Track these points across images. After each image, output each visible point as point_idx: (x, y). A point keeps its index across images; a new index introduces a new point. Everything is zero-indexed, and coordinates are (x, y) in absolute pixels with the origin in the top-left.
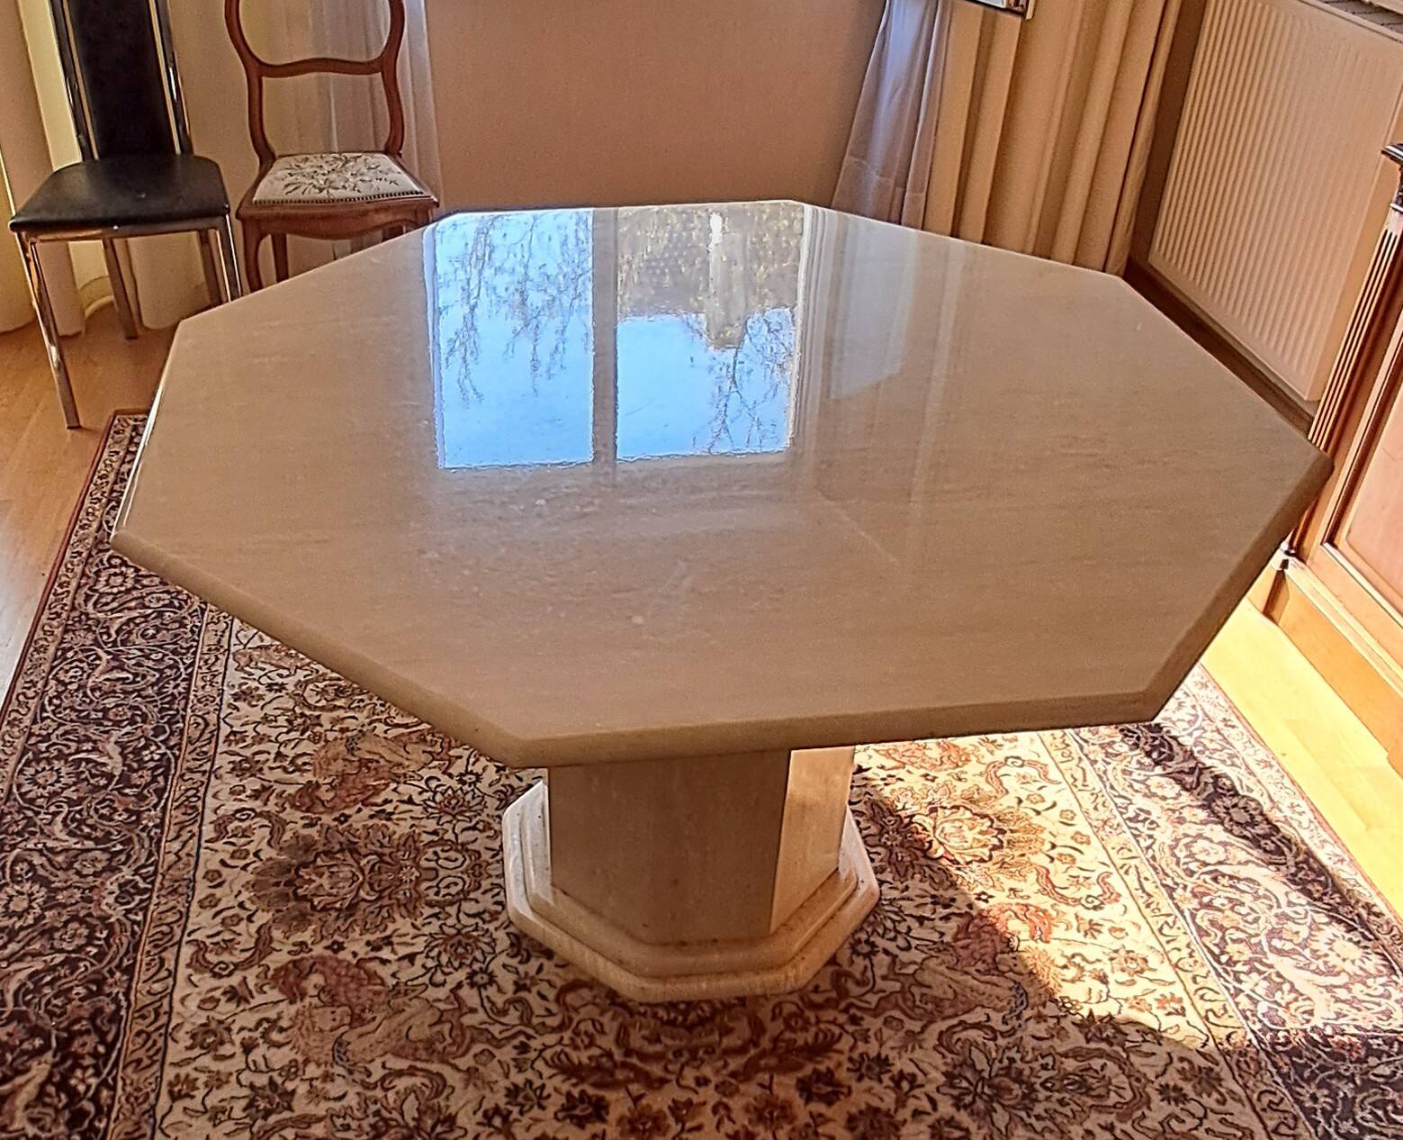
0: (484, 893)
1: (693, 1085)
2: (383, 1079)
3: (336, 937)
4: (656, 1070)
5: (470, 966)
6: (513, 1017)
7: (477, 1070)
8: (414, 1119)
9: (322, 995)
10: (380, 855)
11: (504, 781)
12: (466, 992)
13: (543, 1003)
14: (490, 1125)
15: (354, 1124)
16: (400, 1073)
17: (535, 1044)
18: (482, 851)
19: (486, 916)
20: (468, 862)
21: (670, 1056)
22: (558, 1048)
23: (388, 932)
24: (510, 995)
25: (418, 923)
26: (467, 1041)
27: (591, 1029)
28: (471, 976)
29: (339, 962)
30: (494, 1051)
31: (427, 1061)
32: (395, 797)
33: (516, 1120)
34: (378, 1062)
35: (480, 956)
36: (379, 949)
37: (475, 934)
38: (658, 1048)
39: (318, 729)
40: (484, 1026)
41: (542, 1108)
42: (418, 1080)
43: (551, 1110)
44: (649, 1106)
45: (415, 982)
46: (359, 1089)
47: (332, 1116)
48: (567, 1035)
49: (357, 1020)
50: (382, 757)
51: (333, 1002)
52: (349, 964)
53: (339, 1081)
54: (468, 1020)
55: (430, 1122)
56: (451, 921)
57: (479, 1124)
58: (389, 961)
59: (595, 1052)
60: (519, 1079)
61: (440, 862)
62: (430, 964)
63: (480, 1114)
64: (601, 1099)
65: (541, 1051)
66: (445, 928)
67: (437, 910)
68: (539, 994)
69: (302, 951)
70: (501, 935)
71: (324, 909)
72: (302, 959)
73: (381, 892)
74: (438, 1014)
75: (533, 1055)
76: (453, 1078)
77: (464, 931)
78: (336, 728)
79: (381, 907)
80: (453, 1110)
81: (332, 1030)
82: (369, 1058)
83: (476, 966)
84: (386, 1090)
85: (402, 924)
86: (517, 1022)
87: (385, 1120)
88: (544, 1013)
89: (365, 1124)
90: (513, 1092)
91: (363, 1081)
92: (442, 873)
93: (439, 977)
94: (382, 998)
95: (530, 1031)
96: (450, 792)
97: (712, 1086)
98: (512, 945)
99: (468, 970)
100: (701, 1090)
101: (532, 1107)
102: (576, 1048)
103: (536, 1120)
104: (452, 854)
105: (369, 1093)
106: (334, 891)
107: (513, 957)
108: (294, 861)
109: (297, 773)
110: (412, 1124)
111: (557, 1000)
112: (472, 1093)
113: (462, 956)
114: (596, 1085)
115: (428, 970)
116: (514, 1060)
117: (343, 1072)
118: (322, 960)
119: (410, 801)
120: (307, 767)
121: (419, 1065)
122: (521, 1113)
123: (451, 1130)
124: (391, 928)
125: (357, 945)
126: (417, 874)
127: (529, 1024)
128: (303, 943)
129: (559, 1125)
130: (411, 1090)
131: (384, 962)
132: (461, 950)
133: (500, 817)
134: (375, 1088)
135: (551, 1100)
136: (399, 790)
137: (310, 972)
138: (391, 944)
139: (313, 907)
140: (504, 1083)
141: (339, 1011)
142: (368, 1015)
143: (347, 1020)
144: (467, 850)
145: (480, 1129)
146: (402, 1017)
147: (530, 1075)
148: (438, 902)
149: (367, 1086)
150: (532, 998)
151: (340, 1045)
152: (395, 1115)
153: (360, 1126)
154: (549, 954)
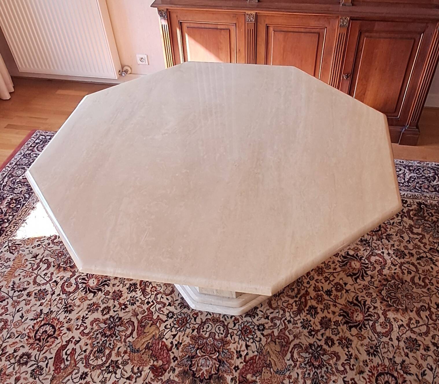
0: (226, 320)
1: (309, 285)
2: (293, 360)
3: (232, 368)
4: (303, 292)
5: (255, 330)
6: (278, 322)
7: (294, 335)
8: (309, 354)
9: (256, 375)
10: (198, 349)
11: (176, 305)
12: (265, 333)
13: (274, 313)
14: (314, 335)
15: (308, 371)
16: (292, 356)
17: (288, 318)
18: (207, 317)
19: (236, 322)
20: (210, 323)
21: (299, 288)
22: (291, 313)
23: (235, 352)
24: (269, 321)
25: (233, 342)
26: (284, 336)
27: (287, 304)
28: (259, 330)
29: (243, 368)
30: (289, 329)
31: (289, 348)
32: (170, 340)
33: (313, 328)
34: (286, 361)
35: (253, 326)
36: (241, 356)
37: (242, 326)
38: (296, 289)
39: (120, 362)
40: (279, 330)
41: (310, 321)
42: (296, 351)
43: (311, 319)
44: (314, 296)
45: (258, 346)
46: (296, 369)
47: (304, 378)
48: (287, 310)
49: (269, 366)
50: (147, 341)
51: (261, 372)
52: (245, 365)
53: (291, 374)
54: (276, 334)
55: (310, 350)
56: (235, 332)
57: (313, 337)
58: (247, 353)
59: (294, 304)
60: (299, 325)
61: (207, 330)
62: (252, 341)
63: (310, 337)
64: (310, 307)
65: (291, 317)
66: (238, 334)
67: (229, 335)
68: (271, 313)
69: (235, 380)
70: (245, 319)
71: (218, 371)
72: (239, 380)
73: (215, 351)
74: (272, 342)
75: (292, 320)
76: (297, 341)
77: (240, 329)
78: (122, 355)
79: (223, 352)
80: (308, 344)
81: (271, 374)
82: (285, 364)
83: (256, 328)
84: (297, 361)
85: (232, 347)
86: (280, 321)
87: (308, 363)
88: (278, 314)
89: (308, 368)
90: (304, 327)
91: (293, 367)
92: (213, 331)
93: (258, 339)
94: (262, 357)
95: (284, 319)
96: (175, 322)
97: (310, 281)
98: (250, 317)
99: (257, 330)
100: (311, 283)
101: (310, 323)
102: (292, 308)
103: (314, 323)
104: (205, 326)
105: (298, 366)
106: (210, 366)
107: (255, 317)
108: (191, 378)
109: (143, 373)
110: (310, 355)
111: (274, 309)
112: (303, 337)
113: (250, 332)
114: (305, 306)
115: (253, 341)
116: (293, 324)
117: (288, 372)
118: (241, 374)
119: (174, 336)
120: (140, 368)
121: (290, 350)
122: (311, 326)
123: (314, 345)
124: (233, 350)
125: (238, 362)
126: (211, 339)
127: (281, 319)
128: (232, 379)
129: (316, 318)
130: (299, 353)
131: (247, 354)
132: (248, 331)
133: (193, 310)
134: (296, 364)
135: (308, 318)
136: (167, 338)
137: (246, 378)
138: (240, 351)
139: (216, 374)
140: (300, 329)
141: (264, 371)
142: (268, 362)
143: (269, 369)
144: (205, 322)
145: (315, 337)
146: (271, 352)
147: (299, 322)
148: (225, 334)
149: (295, 366)
150: (271, 316)
151: (278, 372)
152: (307, 359)
153: (309, 370)
154: (256, 308)
